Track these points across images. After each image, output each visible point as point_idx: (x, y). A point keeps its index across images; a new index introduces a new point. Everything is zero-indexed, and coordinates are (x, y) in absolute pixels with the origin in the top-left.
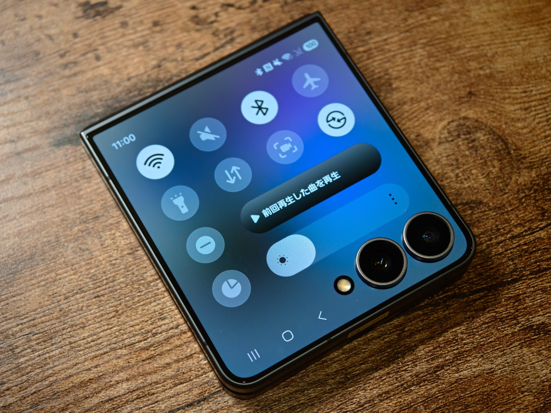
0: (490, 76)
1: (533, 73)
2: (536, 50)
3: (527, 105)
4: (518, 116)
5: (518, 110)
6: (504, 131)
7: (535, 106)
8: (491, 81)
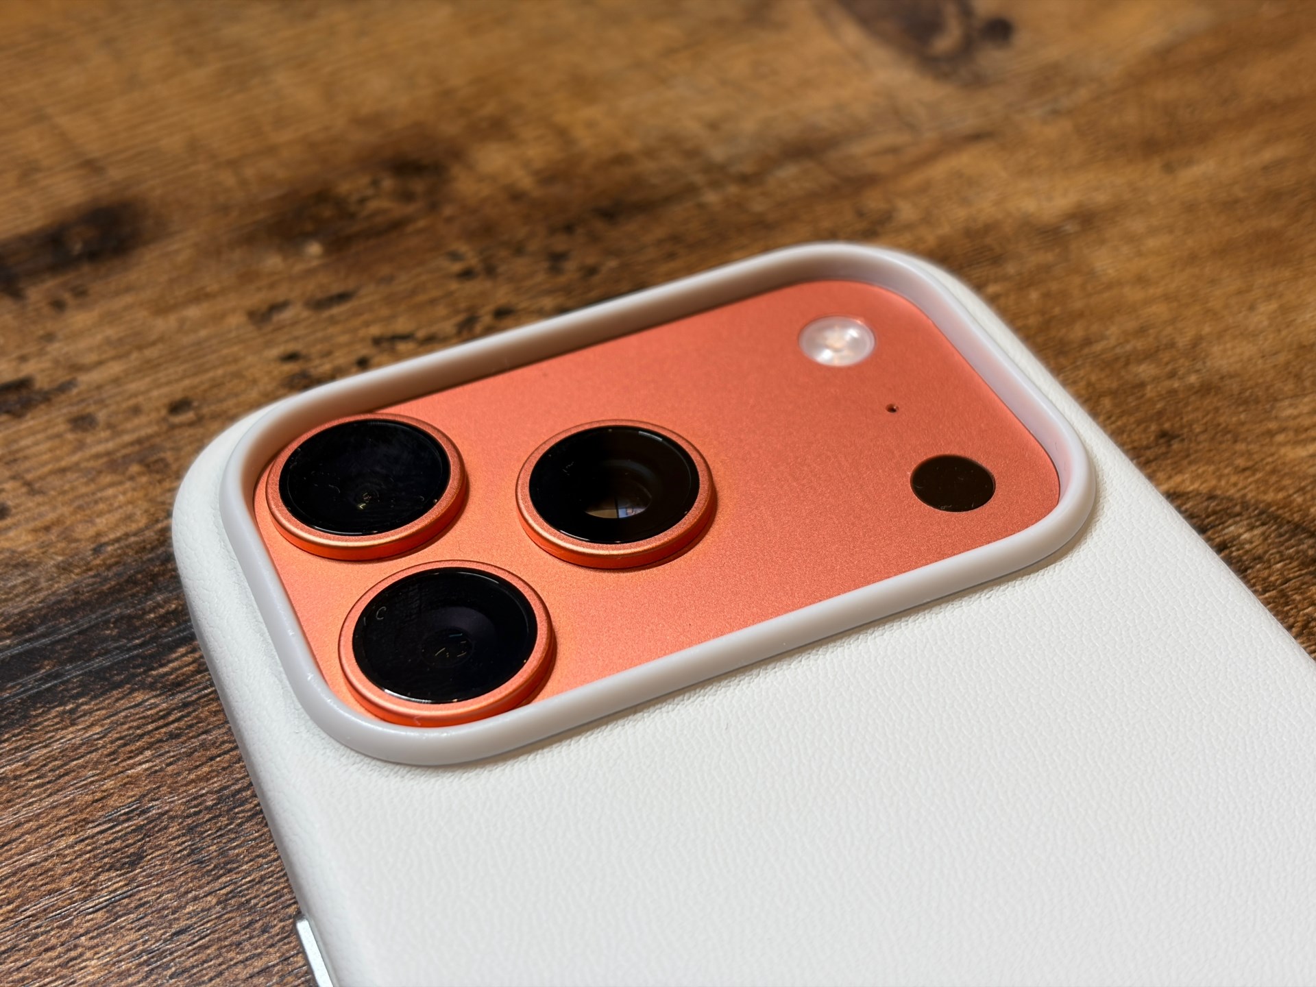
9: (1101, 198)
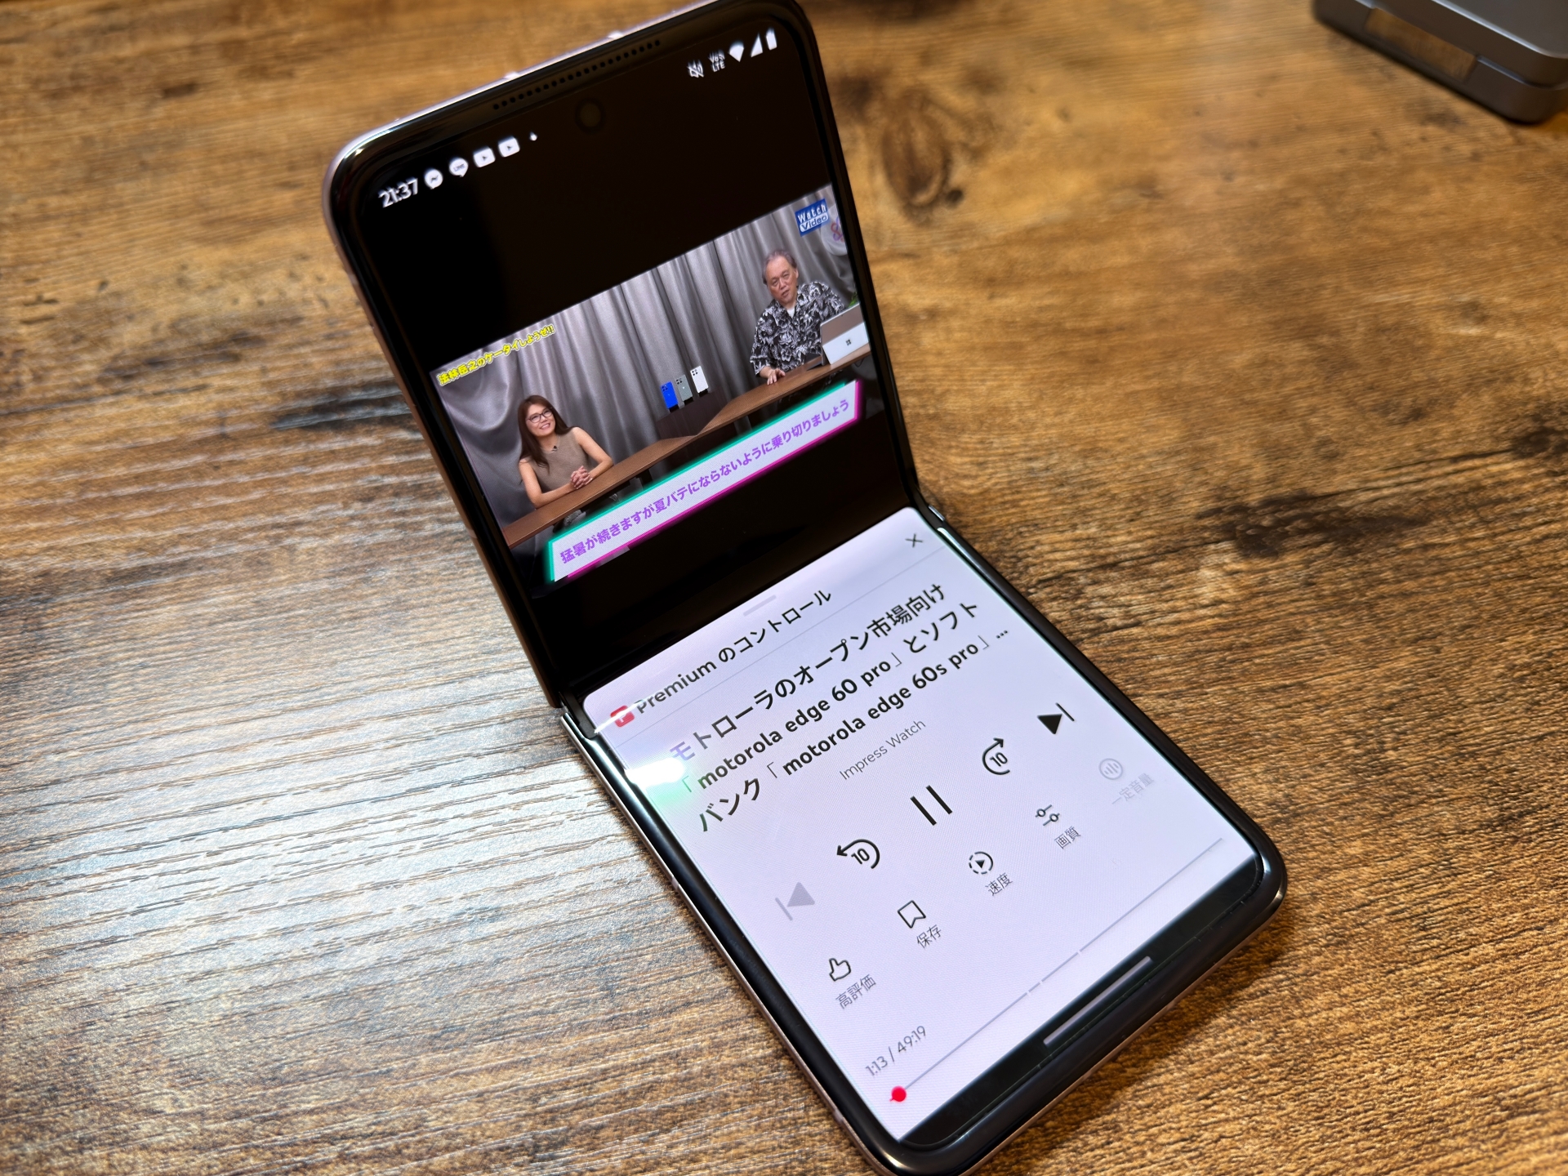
0: (935, 417)
1: (999, 420)
2: (1008, 394)
3: (981, 459)
4: (966, 472)
5: (965, 463)
6: (941, 488)
7: (994, 462)
8: (934, 424)
9: (948, 305)
